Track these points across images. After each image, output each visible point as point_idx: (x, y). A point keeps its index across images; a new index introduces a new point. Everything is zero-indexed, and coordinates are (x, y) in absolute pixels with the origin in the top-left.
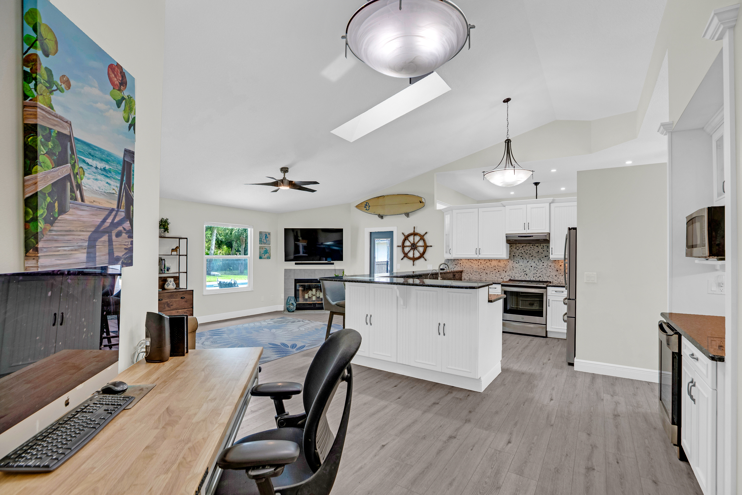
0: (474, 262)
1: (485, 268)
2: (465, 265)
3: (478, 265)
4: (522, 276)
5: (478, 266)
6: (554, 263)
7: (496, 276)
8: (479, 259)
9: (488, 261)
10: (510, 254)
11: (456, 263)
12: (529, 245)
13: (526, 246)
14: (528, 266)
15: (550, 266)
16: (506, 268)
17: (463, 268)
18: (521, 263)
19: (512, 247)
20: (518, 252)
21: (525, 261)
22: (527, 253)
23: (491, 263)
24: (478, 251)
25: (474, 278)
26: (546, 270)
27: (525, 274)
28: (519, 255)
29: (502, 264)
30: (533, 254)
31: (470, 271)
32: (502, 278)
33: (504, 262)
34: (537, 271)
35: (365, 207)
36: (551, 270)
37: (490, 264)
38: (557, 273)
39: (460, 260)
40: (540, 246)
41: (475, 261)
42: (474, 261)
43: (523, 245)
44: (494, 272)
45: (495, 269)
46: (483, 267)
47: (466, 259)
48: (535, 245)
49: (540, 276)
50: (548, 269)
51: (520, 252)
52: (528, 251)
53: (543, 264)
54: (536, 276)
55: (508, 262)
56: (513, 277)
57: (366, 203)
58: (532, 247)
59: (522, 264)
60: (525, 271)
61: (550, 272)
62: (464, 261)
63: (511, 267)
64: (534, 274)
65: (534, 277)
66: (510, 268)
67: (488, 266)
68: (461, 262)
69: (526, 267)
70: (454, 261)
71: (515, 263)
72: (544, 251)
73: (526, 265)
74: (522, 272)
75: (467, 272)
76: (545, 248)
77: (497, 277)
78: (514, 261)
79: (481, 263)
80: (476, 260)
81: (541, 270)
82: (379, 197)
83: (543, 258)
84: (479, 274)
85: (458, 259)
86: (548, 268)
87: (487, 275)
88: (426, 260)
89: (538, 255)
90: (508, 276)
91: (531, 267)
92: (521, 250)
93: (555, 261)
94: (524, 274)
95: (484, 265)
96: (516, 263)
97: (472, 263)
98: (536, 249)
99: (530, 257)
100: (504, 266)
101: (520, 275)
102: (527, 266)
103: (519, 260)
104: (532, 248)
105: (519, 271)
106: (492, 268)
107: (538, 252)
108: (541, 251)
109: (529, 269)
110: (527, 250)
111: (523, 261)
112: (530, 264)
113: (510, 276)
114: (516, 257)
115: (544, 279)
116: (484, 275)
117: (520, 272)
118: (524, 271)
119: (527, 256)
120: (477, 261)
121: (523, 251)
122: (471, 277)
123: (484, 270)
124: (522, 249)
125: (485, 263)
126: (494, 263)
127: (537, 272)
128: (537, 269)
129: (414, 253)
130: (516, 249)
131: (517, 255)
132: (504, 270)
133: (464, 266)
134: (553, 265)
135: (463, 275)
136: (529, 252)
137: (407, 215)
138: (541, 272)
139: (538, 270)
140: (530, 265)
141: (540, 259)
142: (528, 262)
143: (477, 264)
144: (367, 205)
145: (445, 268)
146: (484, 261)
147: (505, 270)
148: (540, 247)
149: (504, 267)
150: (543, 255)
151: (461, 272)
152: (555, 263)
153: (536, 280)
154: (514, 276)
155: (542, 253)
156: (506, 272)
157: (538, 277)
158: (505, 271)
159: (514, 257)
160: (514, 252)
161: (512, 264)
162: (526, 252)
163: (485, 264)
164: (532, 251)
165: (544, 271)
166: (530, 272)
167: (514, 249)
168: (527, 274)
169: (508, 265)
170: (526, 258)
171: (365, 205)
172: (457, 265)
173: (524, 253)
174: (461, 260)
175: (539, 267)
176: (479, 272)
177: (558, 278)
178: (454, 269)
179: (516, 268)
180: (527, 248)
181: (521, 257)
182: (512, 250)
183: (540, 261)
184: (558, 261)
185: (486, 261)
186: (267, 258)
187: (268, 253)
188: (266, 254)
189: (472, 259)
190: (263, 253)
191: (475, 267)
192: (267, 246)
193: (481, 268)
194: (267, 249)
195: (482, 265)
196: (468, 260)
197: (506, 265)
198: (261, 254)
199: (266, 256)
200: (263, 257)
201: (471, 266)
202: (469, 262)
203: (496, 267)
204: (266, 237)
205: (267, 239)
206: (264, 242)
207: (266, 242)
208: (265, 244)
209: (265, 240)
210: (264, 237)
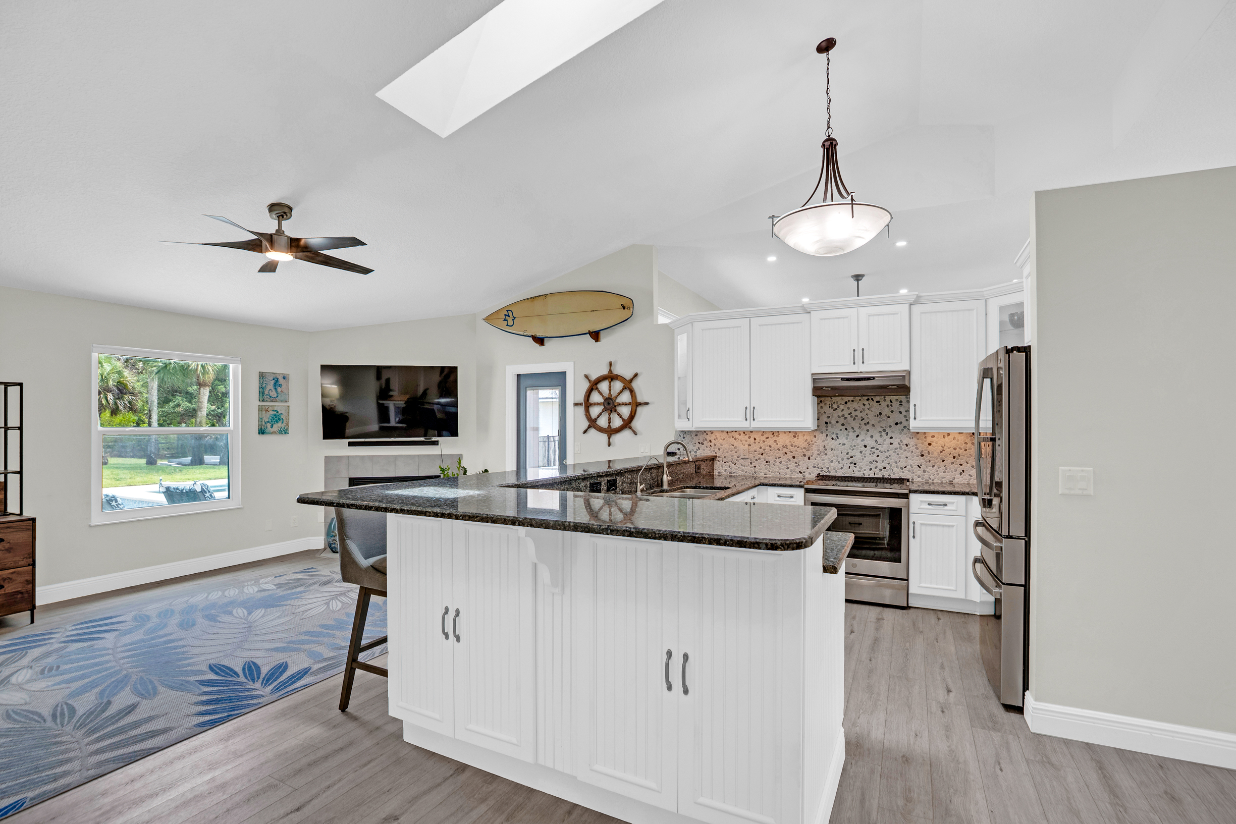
0: (740, 437)
1: (765, 449)
2: (721, 445)
3: (748, 443)
4: (846, 467)
5: (749, 445)
6: (915, 440)
7: (788, 468)
8: (752, 432)
9: (770, 435)
10: (818, 419)
11: (701, 438)
12: (860, 400)
13: (852, 401)
14: (858, 445)
15: (907, 445)
16: (809, 450)
17: (717, 450)
18: (842, 440)
19: (822, 404)
20: (836, 414)
21: (852, 435)
22: (856, 416)
23: (777, 439)
24: (750, 413)
25: (740, 473)
26: (898, 454)
27: (851, 463)
28: (837, 422)
29: (800, 441)
30: (868, 418)
31: (732, 456)
32: (801, 472)
33: (805, 437)
34: (878, 456)
35: (505, 320)
36: (909, 454)
37: (775, 441)
38: (921, 460)
39: (709, 433)
40: (885, 400)
41: (742, 434)
42: (740, 435)
43: (846, 399)
44: (784, 459)
45: (786, 453)
46: (761, 448)
47: (723, 431)
48: (872, 399)
49: (885, 468)
50: (902, 451)
51: (840, 414)
52: (858, 413)
53: (892, 441)
54: (876, 467)
55: (815, 436)
56: (825, 469)
57: (507, 311)
58: (866, 403)
59: (845, 442)
60: (851, 457)
61: (907, 457)
62: (718, 435)
63: (822, 448)
64: (871, 463)
65: (871, 469)
66: (818, 450)
67: (770, 446)
68: (712, 437)
69: (853, 447)
70: (696, 435)
71: (829, 438)
72: (892, 412)
73: (854, 443)
74: (845, 458)
75: (725, 460)
76: (896, 404)
77: (791, 470)
78: (827, 435)
79: (755, 439)
80: (744, 433)
81: (887, 454)
82: (534, 298)
83: (890, 426)
84: (751, 463)
85: (705, 432)
86: (901, 448)
87: (769, 465)
88: (636, 434)
89: (879, 422)
90: (814, 467)
91: (865, 446)
92: (843, 410)
93: (918, 433)
94: (849, 464)
95: (762, 445)
96: (833, 439)
97: (735, 439)
98: (876, 408)
99: (863, 426)
100: (805, 445)
101: (841, 465)
102: (855, 446)
103: (839, 432)
104: (867, 406)
105: (837, 456)
106: (779, 450)
107: (880, 414)
108: (886, 411)
109: (861, 452)
110: (856, 410)
111: (848, 435)
112: (863, 440)
113: (818, 468)
114: (832, 427)
115: (894, 474)
116: (762, 466)
117: (840, 459)
118: (849, 456)
119: (855, 424)
120: (747, 436)
121: (846, 413)
122: (733, 471)
123: (762, 454)
124: (846, 409)
125: (764, 439)
126: (783, 440)
127: (877, 459)
128: (877, 452)
129: (610, 419)
130: (832, 408)
131: (834, 422)
132: (805, 455)
133: (718, 445)
134: (912, 442)
135: (717, 465)
136: (860, 415)
137: (595, 336)
138: (887, 457)
139: (880, 454)
140: (863, 443)
141: (884, 430)
142: (858, 436)
143: (746, 441)
144: (508, 316)
145: (678, 452)
146: (762, 435)
147: (808, 454)
148: (884, 404)
149: (805, 448)
150: (891, 421)
151: (713, 459)
152: (918, 439)
153: (876, 476)
154: (828, 468)
155: (889, 417)
156: (809, 458)
157: (881, 470)
158: (807, 457)
159: (827, 427)
160: (826, 415)
161: (823, 441)
162: (854, 414)
163: (764, 441)
164: (867, 411)
165: (894, 457)
166: (863, 459)
167: (826, 409)
168: (855, 464)
169: (813, 444)
170: (853, 428)
171: (505, 315)
172: (703, 444)
173: (849, 417)
174: (712, 432)
175: (882, 447)
176: (751, 460)
177: (924, 471)
178: (696, 452)
179: (832, 449)
180: (855, 405)
181: (843, 425)
182: (822, 411)
183: (884, 434)
184: (925, 433)
185: (766, 436)
186: (280, 432)
187: (281, 420)
188: (277, 422)
189: (736, 431)
190: (268, 422)
191: (742, 448)
192: (278, 406)
193: (756, 451)
194: (279, 413)
195: (757, 443)
196: (727, 433)
197: (811, 443)
198: (263, 423)
199: (276, 427)
200: (269, 429)
201: (733, 446)
202: (730, 437)
203: (787, 448)
204: (275, 384)
205: (279, 389)
206: (271, 397)
207: (275, 396)
208: (273, 400)
209: (274, 390)
210: (271, 386)
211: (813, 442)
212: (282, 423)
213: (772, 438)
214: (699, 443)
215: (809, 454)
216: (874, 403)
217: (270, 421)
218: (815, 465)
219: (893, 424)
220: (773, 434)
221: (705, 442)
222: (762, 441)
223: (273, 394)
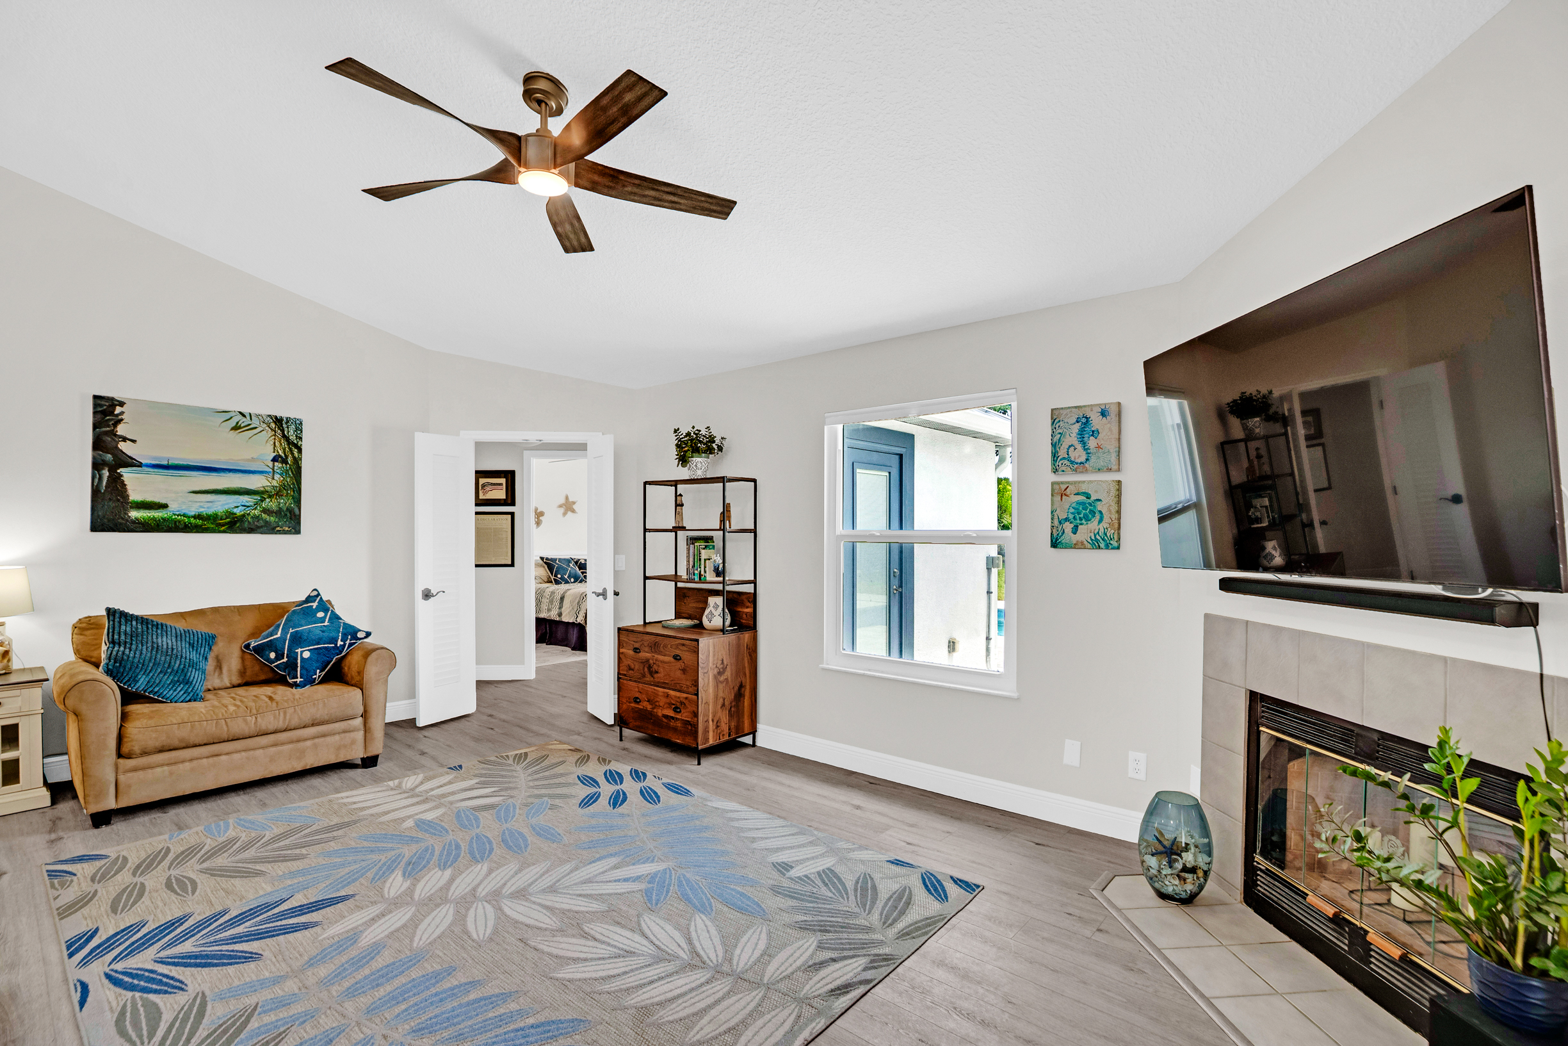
186: (1095, 545)
187: (1098, 516)
188: (1088, 520)
190: (1067, 519)
192: (1091, 480)
194: (1093, 498)
198: (1056, 522)
199: (1086, 531)
200: (1068, 536)
204: (1081, 433)
205: (1092, 443)
206: (1072, 462)
207: (1083, 459)
208: (1079, 467)
209: (1079, 446)
210: (1072, 438)
212: (1100, 521)
217: (1071, 516)
223: (1079, 455)
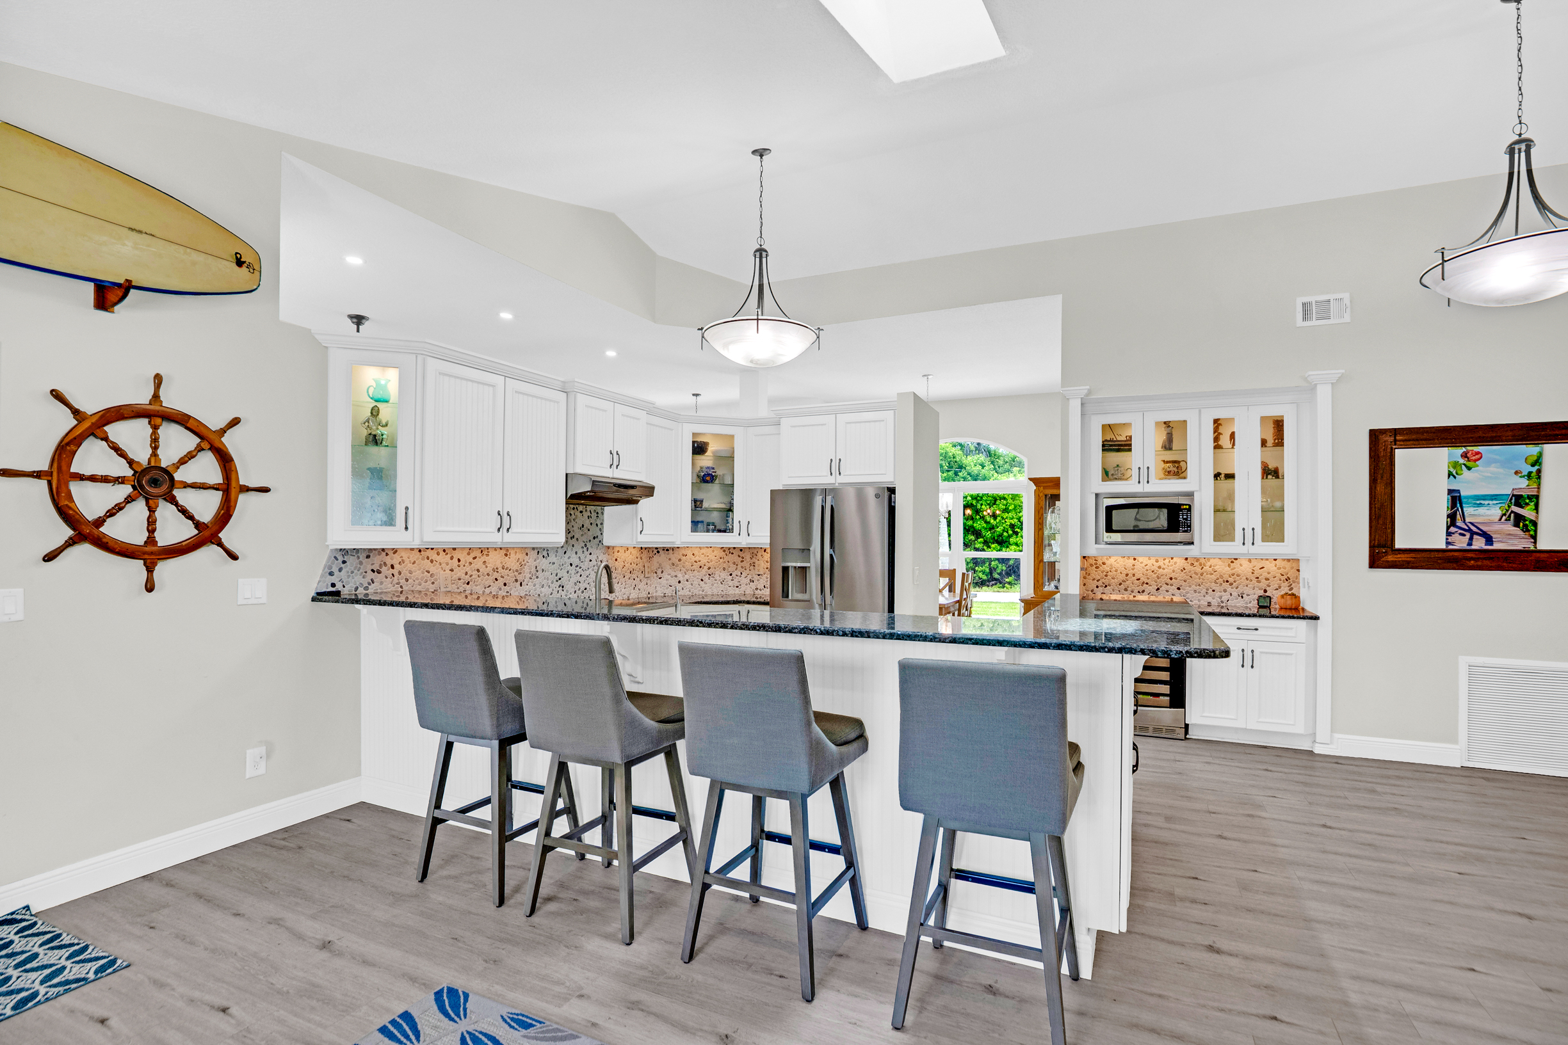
0: (438, 558)
1: (471, 576)
2: (411, 573)
3: (449, 567)
4: (555, 592)
5: (451, 570)
6: (607, 556)
8: (454, 549)
9: (478, 553)
11: (376, 561)
14: (565, 563)
15: (601, 561)
16: (520, 573)
17: (403, 582)
18: (552, 557)
23: (486, 559)
24: (504, 520)
27: (559, 586)
29: (512, 562)
30: (573, 530)
33: (517, 556)
34: (581, 576)
37: (484, 562)
39: (391, 553)
40: (586, 509)
41: (442, 553)
42: (438, 554)
45: (496, 580)
46: (466, 574)
47: (412, 549)
49: (586, 589)
53: (590, 557)
54: (579, 589)
55: (527, 554)
59: (554, 559)
60: (560, 579)
62: (405, 555)
63: (533, 570)
64: (575, 585)
66: (530, 573)
67: (478, 571)
68: (395, 560)
69: (561, 567)
70: (368, 557)
71: (540, 556)
72: (591, 524)
73: (562, 561)
74: (554, 581)
76: (594, 515)
78: (538, 553)
79: (459, 560)
80: (444, 551)
81: (587, 573)
83: (590, 541)
85: (383, 550)
86: (597, 565)
88: (235, 559)
89: (582, 534)
91: (571, 565)
93: (608, 547)
94: (557, 587)
95: (468, 569)
96: (544, 556)
97: (432, 561)
98: (580, 518)
99: (569, 539)
100: (515, 566)
101: (551, 591)
102: (562, 565)
104: (573, 517)
105: (547, 580)
106: (488, 575)
107: (583, 526)
108: (587, 522)
109: (567, 572)
112: (569, 557)
117: (550, 582)
118: (557, 578)
120: (449, 556)
123: (468, 583)
125: (471, 560)
126: (495, 559)
127: (580, 579)
128: (580, 572)
129: (152, 521)
132: (516, 581)
133: (405, 573)
134: (605, 558)
138: (587, 577)
139: (582, 573)
140: (569, 561)
141: (585, 545)
142: (564, 552)
143: (447, 564)
146: (468, 554)
148: (585, 513)
149: (517, 571)
150: (590, 534)
152: (608, 554)
155: (589, 529)
156: (521, 585)
158: (519, 583)
161: (535, 560)
163: (470, 563)
165: (592, 575)
166: (569, 581)
168: (563, 588)
169: (525, 565)
172: (379, 572)
174: (395, 551)
175: (584, 565)
179: (542, 571)
183: (585, 550)
184: (613, 547)
185: (472, 555)
189: (432, 549)
191: (443, 575)
193: (460, 579)
195: (462, 566)
196: (420, 551)
197: (523, 563)
201: (429, 572)
202: (423, 559)
203: (498, 572)
211: (525, 562)
213: (480, 558)
214: (373, 571)
215: (521, 578)
216: (578, 513)
218: (527, 593)
219: (592, 539)
220: (482, 552)
221: (384, 569)
222: (468, 564)
